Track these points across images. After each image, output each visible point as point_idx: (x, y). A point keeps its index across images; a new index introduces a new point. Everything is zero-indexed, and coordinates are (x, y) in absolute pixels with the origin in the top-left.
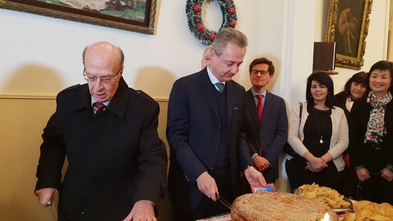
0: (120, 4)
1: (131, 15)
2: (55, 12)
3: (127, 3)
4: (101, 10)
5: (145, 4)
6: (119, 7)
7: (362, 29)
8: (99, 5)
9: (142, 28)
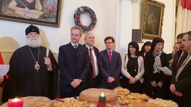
0: (45, 16)
1: (50, 20)
2: (19, 20)
3: (48, 15)
4: (37, 19)
5: (56, 16)
6: (45, 17)
7: (160, 23)
8: (36, 17)
9: (54, 25)
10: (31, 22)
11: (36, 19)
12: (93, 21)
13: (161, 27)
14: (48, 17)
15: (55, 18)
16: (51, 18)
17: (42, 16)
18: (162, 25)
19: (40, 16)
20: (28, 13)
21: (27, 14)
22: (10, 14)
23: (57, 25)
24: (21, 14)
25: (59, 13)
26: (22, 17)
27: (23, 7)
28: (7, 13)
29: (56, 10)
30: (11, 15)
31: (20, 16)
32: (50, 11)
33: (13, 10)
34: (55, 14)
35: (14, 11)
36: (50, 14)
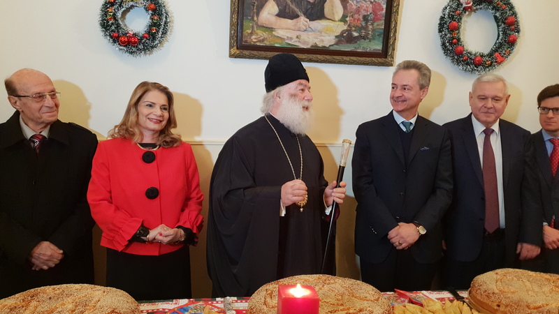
0: (352, 35)
1: (365, 46)
3: (360, 32)
4: (330, 46)
6: (350, 39)
8: (328, 40)
9: (379, 59)
10: (315, 56)
11: (327, 46)
14: (360, 37)
15: (381, 39)
16: (368, 38)
17: (343, 37)
19: (336, 37)
20: (305, 30)
21: (304, 36)
22: (263, 41)
23: (387, 60)
24: (289, 36)
25: (393, 20)
26: (292, 45)
27: (294, 16)
28: (255, 39)
29: (384, 11)
30: (265, 42)
31: (287, 41)
32: (365, 18)
33: (269, 28)
34: (381, 25)
35: (272, 31)
36: (366, 28)
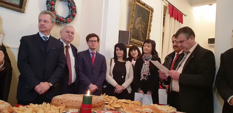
7: (148, 29)
12: (71, 12)
13: (149, 33)
18: (150, 31)
